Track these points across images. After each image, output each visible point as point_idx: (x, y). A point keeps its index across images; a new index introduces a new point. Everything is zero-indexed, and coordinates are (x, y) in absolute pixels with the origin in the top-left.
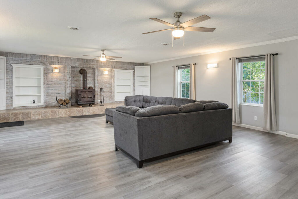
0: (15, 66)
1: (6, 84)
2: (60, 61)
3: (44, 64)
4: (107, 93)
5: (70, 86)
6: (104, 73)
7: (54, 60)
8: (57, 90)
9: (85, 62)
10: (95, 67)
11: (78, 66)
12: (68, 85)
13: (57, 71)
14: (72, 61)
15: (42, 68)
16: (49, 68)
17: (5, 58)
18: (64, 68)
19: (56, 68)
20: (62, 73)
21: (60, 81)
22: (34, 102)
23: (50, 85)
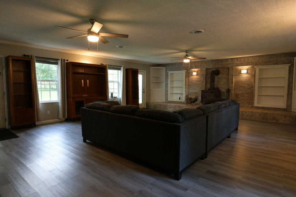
0: (170, 72)
1: (166, 85)
2: (197, 65)
3: (186, 69)
4: (245, 96)
5: (204, 87)
6: (242, 73)
7: (192, 65)
8: (196, 90)
9: (219, 63)
10: (229, 66)
11: (212, 67)
12: (203, 86)
13: (195, 73)
14: (206, 64)
15: (184, 72)
16: (190, 72)
17: (165, 68)
18: (201, 70)
19: (194, 71)
20: (199, 76)
21: (198, 82)
22: (180, 99)
23: (190, 86)
